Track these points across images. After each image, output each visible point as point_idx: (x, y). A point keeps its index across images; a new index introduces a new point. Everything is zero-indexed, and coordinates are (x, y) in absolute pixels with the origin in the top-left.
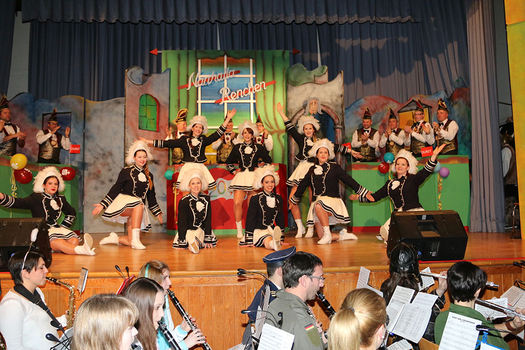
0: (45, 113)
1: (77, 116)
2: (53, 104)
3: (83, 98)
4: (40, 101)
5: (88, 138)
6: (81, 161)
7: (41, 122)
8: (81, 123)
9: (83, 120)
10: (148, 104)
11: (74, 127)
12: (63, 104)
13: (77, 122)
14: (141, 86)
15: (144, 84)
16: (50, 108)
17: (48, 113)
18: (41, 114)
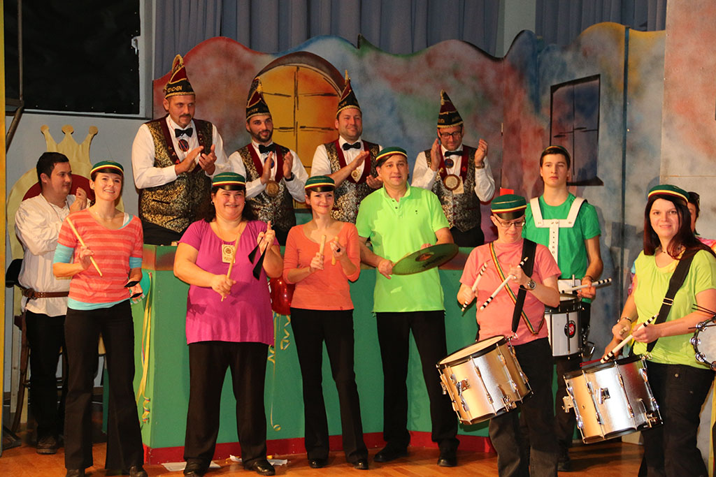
0: (555, 83)
1: (610, 85)
2: (568, 56)
3: (623, 28)
4: (548, 50)
5: (633, 149)
6: (617, 220)
7: (549, 111)
8: (619, 104)
9: (622, 96)
11: (605, 119)
12: (585, 54)
13: (611, 104)
16: (564, 65)
17: (561, 82)
18: (549, 88)
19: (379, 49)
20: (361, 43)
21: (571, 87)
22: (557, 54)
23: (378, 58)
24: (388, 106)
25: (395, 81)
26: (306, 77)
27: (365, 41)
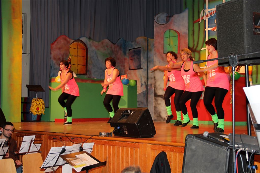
0: (130, 49)
2: (133, 43)
3: (146, 38)
4: (128, 42)
5: (150, 62)
7: (128, 55)
8: (146, 53)
9: (147, 51)
10: (170, 36)
11: (143, 56)
12: (137, 43)
13: (144, 53)
14: (165, 25)
15: (167, 23)
16: (132, 45)
17: (131, 48)
18: (128, 50)
19: (93, 40)
20: (89, 38)
21: (134, 49)
22: (130, 43)
23: (93, 42)
24: (95, 52)
25: (96, 47)
26: (80, 45)
27: (90, 38)
